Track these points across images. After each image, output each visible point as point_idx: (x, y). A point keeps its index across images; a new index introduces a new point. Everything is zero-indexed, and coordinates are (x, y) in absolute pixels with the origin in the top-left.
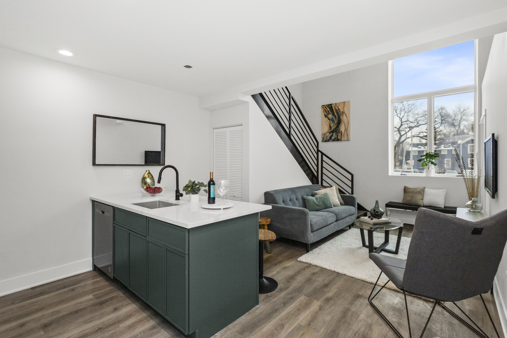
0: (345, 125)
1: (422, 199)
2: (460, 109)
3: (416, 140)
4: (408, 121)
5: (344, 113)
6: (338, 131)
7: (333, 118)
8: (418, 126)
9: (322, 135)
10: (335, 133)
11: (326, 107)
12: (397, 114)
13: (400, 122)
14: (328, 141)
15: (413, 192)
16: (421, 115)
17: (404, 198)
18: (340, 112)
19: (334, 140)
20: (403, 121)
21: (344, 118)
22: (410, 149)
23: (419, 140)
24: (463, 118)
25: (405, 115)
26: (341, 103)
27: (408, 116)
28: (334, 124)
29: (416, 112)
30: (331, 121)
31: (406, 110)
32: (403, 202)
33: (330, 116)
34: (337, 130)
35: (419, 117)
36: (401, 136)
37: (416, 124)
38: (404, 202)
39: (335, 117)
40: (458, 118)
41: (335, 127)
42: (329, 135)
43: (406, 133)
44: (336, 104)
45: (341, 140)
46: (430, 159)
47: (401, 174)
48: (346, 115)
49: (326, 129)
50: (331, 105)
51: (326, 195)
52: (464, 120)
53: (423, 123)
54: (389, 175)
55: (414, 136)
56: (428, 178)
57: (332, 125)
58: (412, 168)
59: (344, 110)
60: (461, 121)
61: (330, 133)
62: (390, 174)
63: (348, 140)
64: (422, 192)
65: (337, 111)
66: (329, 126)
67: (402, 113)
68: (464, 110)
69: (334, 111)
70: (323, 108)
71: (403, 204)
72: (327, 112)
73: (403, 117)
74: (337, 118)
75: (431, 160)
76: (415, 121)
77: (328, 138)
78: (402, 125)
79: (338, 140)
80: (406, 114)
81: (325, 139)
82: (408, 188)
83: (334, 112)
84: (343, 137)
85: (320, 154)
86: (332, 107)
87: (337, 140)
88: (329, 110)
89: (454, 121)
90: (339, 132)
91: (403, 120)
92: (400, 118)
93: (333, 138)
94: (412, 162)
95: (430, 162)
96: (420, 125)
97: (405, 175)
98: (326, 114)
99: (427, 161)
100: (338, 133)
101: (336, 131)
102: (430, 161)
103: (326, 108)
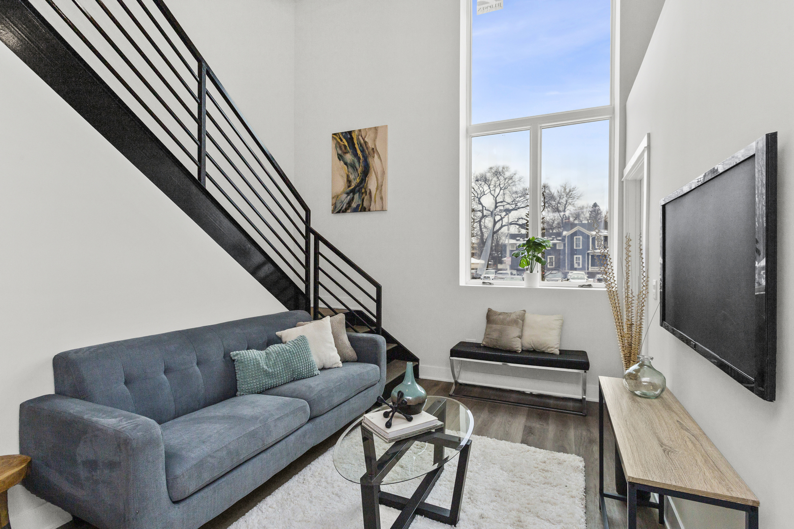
0: (377, 178)
1: (520, 337)
2: (565, 189)
3: (514, 230)
4: (504, 201)
5: (376, 152)
6: (363, 190)
7: (354, 161)
8: (516, 210)
9: (333, 198)
10: (358, 194)
11: (340, 138)
12: (490, 192)
13: (494, 202)
14: (345, 211)
15: (503, 322)
16: (520, 194)
17: (487, 334)
18: (367, 148)
19: (355, 210)
20: (498, 202)
21: (375, 162)
22: (507, 242)
23: (517, 230)
24: (569, 201)
25: (500, 194)
26: (370, 129)
27: (504, 194)
28: (357, 175)
29: (514, 189)
30: (349, 166)
31: (501, 186)
32: (484, 343)
33: (349, 157)
34: (362, 188)
35: (518, 197)
36: (495, 223)
37: (514, 206)
38: (487, 342)
39: (359, 159)
40: (563, 201)
41: (358, 180)
42: (345, 199)
43: (502, 219)
44: (360, 130)
45: (369, 210)
46: (535, 251)
47: (484, 283)
48: (379, 157)
49: (341, 186)
50: (350, 133)
51: (303, 339)
52: (570, 204)
53: (523, 206)
54: (460, 285)
55: (511, 224)
56: (530, 291)
57: (352, 177)
58: (508, 267)
59: (375, 146)
60: (567, 205)
61: (348, 194)
62: (462, 283)
63: (383, 210)
64: (520, 320)
65: (363, 148)
66: (346, 180)
67: (496, 190)
68: (570, 191)
69: (356, 146)
70: (335, 139)
71: (485, 347)
72: (343, 149)
73: (497, 196)
74: (361, 161)
75: (536, 254)
76: (512, 202)
77: (345, 205)
78: (496, 207)
79: (364, 210)
80: (502, 191)
81: (339, 206)
82: (495, 313)
83: (356, 148)
84: (373, 203)
85: (312, 237)
86: (352, 138)
87: (362, 209)
88: (347, 146)
89: (559, 205)
90: (366, 192)
91: (499, 200)
92: (494, 197)
93: (354, 205)
94: (507, 260)
95: (535, 258)
96: (519, 208)
97: (490, 284)
98: (340, 152)
99: (529, 255)
100: (364, 195)
101: (359, 191)
102: (534, 256)
103: (342, 140)
